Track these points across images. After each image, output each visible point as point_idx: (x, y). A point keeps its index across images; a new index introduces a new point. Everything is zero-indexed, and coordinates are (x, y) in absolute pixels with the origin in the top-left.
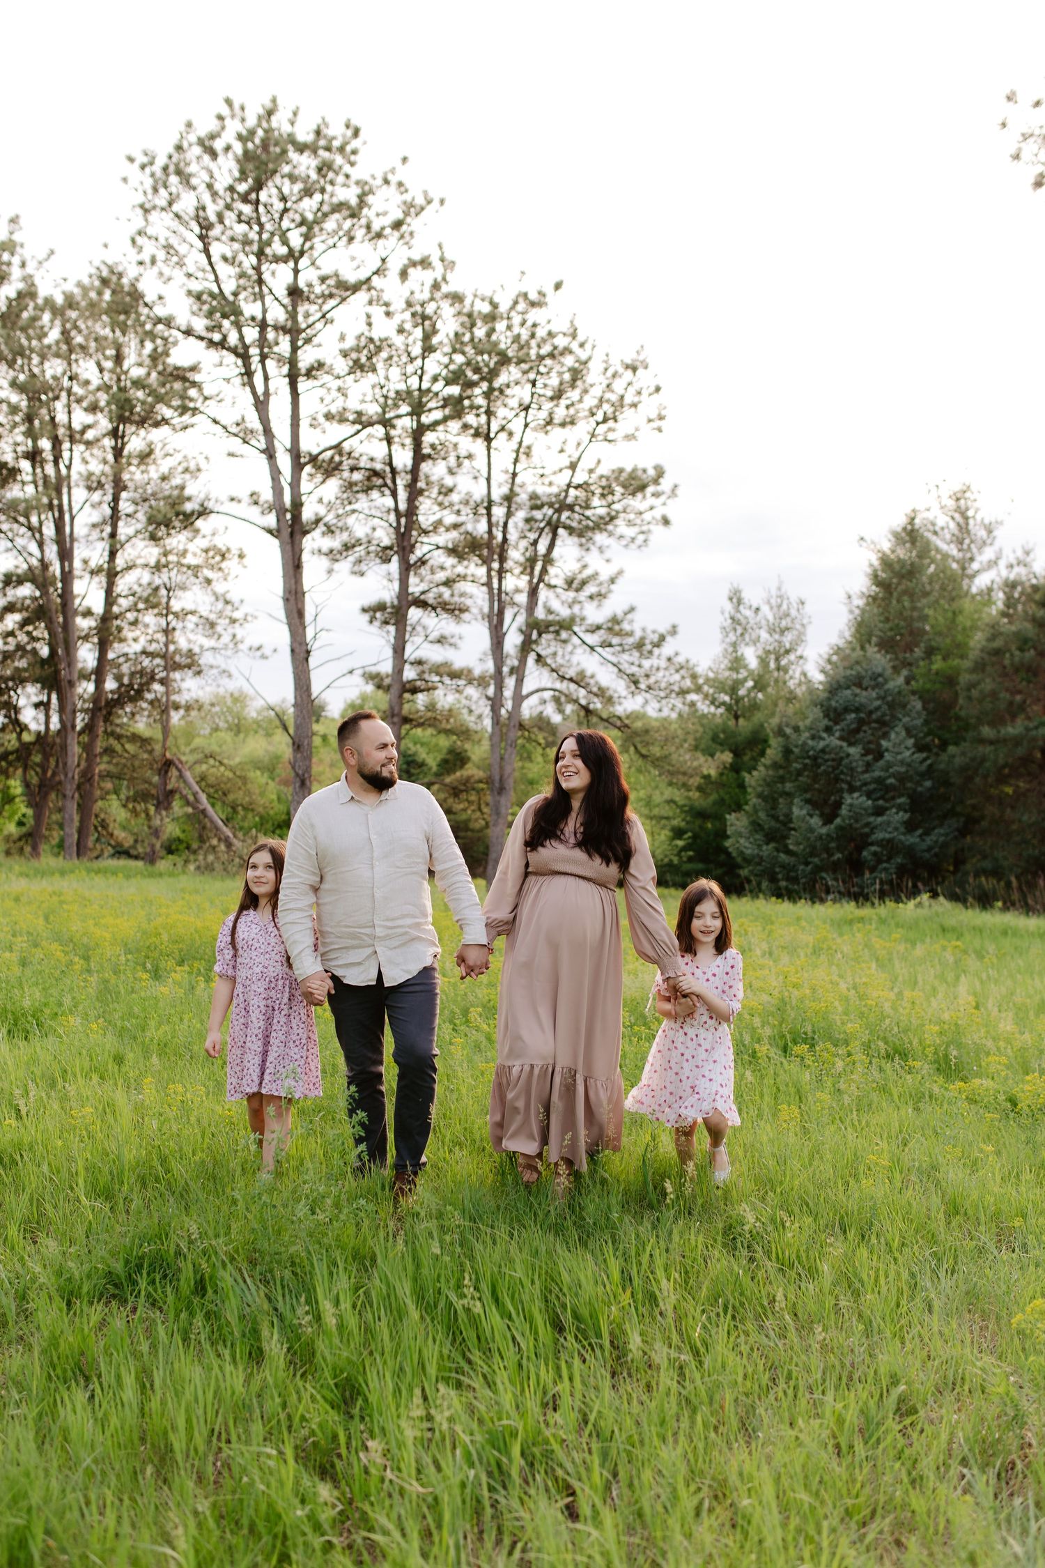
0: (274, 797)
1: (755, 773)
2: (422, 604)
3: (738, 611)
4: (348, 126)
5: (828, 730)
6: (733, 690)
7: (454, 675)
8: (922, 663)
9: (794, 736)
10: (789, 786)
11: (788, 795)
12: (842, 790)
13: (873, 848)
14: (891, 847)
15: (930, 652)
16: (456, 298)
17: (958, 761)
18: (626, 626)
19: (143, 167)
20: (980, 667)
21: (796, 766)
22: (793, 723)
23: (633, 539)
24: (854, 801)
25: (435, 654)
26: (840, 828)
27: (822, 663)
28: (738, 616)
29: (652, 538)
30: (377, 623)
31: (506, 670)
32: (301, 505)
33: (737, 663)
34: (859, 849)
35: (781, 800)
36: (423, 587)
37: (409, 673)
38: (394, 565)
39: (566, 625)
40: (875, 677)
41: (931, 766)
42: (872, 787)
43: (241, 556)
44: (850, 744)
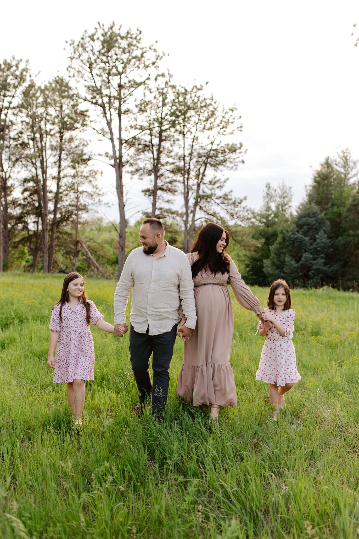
0: (112, 253)
1: (273, 246)
2: (162, 189)
3: (269, 190)
4: (138, 30)
5: (298, 231)
6: (267, 217)
7: (172, 213)
8: (330, 209)
9: (286, 234)
10: (284, 250)
11: (284, 253)
12: (302, 252)
13: (313, 271)
14: (318, 271)
15: (333, 205)
16: (174, 87)
17: (342, 242)
18: (229, 197)
19: (71, 45)
20: (349, 210)
21: (287, 243)
22: (286, 229)
23: (232, 168)
24: (307, 255)
25: (166, 206)
26: (301, 265)
27: (296, 209)
28: (269, 193)
29: (239, 167)
30: (147, 196)
31: (189, 211)
32: (122, 157)
33: (268, 208)
34: (308, 271)
35: (282, 255)
36: (162, 184)
37: (157, 212)
38: (153, 177)
39: (210, 196)
40: (314, 213)
41: (332, 244)
42: (312, 251)
43: (102, 173)
44: (305, 236)
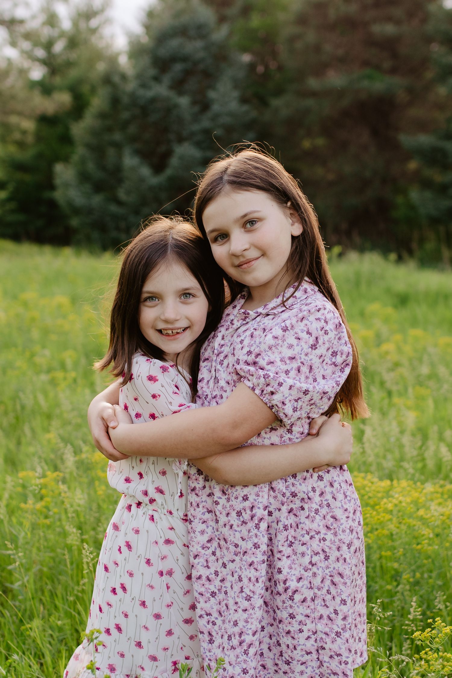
1: (81, 124)
5: (156, 79)
9: (121, 85)
10: (117, 136)
11: (118, 146)
12: (170, 141)
20: (302, 19)
21: (124, 115)
22: (119, 71)
24: (185, 151)
26: (171, 179)
35: (111, 152)
40: (199, 27)
42: (200, 137)
44: (181, 93)
